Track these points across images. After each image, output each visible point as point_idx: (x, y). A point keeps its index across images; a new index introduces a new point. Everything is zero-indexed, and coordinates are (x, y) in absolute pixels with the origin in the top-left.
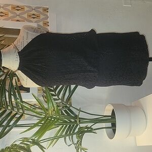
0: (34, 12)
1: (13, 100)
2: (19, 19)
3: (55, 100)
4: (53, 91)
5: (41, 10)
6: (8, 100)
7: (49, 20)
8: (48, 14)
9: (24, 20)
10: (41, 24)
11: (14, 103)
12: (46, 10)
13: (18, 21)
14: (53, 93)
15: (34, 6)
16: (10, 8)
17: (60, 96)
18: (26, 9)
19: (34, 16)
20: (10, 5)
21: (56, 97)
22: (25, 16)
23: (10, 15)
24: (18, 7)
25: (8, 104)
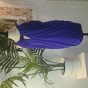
0: (25, 11)
1: (14, 55)
2: (18, 15)
3: (34, 55)
4: (33, 51)
5: (29, 10)
6: (11, 55)
7: (32, 15)
8: (32, 12)
9: (20, 15)
10: (29, 17)
11: (14, 57)
12: (31, 10)
13: (17, 16)
14: (34, 51)
15: (25, 8)
16: (13, 9)
17: (37, 53)
18: (21, 10)
19: (25, 13)
21: (35, 54)
22: (21, 13)
23: (13, 13)
24: (17, 9)
25: (12, 57)
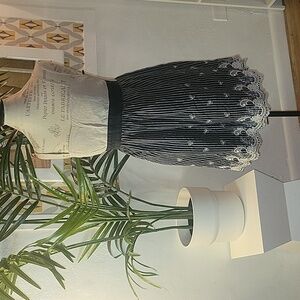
0: (58, 31)
1: (22, 180)
2: (33, 43)
3: (91, 179)
4: (88, 165)
5: (70, 28)
6: (13, 180)
7: (83, 45)
8: (83, 35)
9: (41, 44)
10: (71, 51)
11: (24, 185)
12: (79, 28)
13: (31, 46)
14: (89, 168)
15: (58, 21)
16: (17, 24)
17: (100, 174)
18: (45, 26)
19: (59, 39)
20: (17, 19)
21: (94, 175)
22: (44, 38)
23: (18, 36)
24: (31, 22)
25: (14, 185)
